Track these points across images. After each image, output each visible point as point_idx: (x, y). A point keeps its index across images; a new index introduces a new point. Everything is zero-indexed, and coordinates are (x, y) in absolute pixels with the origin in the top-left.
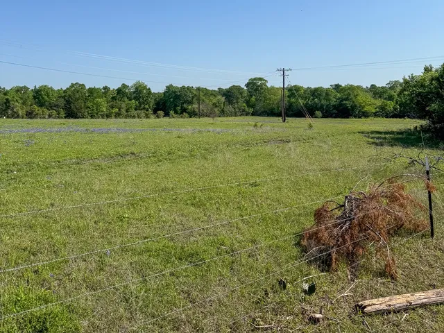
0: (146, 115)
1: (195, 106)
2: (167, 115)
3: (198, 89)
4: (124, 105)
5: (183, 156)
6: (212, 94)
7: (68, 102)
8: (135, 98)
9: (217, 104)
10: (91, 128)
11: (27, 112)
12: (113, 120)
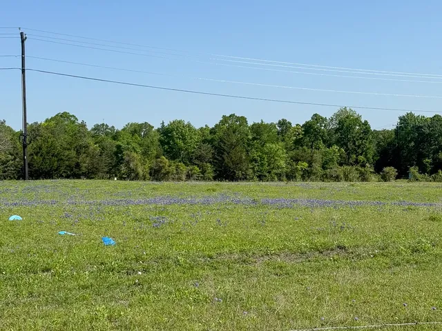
0: (362, 174)
4: (318, 156)
7: (219, 151)
8: (338, 142)
10: (260, 197)
11: (151, 169)
12: (298, 184)
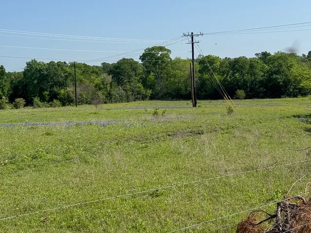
1: (70, 89)
2: (29, 103)
3: (74, 65)
5: (54, 161)
6: (93, 72)
9: (102, 86)
